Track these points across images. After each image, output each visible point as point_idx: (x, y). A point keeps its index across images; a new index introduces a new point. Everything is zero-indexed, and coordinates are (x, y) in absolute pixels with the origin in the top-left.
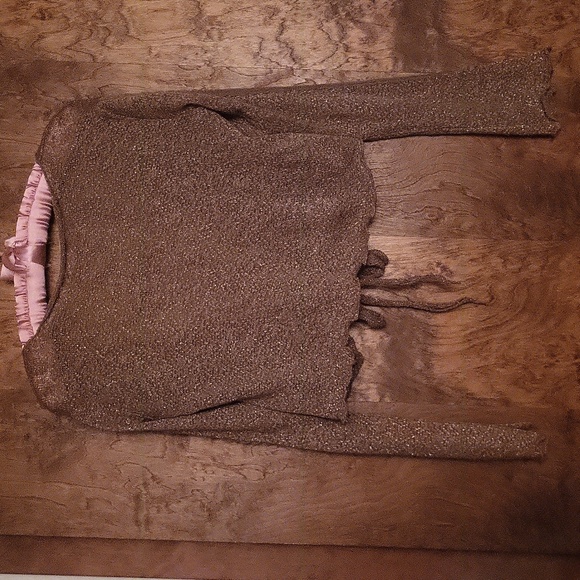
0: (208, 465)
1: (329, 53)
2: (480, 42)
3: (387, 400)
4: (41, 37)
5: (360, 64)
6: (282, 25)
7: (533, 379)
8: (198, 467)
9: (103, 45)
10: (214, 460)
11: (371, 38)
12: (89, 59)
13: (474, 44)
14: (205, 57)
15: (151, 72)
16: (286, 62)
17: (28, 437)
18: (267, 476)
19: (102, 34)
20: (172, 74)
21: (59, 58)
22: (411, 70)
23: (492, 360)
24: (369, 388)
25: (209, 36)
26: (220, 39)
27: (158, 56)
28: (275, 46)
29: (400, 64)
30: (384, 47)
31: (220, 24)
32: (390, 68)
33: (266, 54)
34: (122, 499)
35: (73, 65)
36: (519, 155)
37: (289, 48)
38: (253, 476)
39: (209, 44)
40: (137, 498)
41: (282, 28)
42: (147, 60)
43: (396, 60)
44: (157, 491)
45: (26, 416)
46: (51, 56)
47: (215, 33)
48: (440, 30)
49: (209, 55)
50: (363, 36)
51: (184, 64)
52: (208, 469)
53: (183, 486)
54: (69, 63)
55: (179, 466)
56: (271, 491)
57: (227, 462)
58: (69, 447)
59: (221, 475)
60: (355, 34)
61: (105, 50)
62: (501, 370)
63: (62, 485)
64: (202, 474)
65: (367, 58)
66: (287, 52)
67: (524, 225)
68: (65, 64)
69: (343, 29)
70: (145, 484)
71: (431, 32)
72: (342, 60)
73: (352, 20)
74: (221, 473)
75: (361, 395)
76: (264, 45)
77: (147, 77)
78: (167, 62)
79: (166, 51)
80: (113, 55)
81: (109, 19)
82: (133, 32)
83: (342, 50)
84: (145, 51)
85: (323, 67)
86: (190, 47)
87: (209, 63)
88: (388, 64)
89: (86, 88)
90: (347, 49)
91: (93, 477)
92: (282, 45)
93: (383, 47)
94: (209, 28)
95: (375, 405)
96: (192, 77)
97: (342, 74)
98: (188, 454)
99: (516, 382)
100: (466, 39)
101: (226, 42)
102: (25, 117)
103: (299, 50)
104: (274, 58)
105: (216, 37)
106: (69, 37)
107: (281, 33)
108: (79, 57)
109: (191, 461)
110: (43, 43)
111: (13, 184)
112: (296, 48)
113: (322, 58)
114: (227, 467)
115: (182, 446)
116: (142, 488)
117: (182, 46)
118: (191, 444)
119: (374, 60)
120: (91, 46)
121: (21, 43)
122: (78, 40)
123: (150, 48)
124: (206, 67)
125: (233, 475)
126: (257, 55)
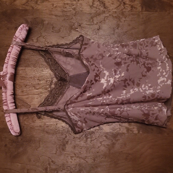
0: (73, 157)
1: (118, 5)
3: (141, 132)
4: (15, 1)
5: (129, 9)
8: (69, 158)
9: (36, 3)
10: (75, 155)
12: (31, 8)
14: (73, 7)
15: (53, 13)
16: (102, 9)
17: (6, 145)
18: (95, 161)
20: (61, 14)
21: (21, 8)
22: (148, 11)
24: (134, 128)
26: (78, 1)
27: (56, 7)
28: (98, 3)
29: (144, 9)
30: (138, 2)
33: (95, 6)
34: (41, 169)
35: (26, 10)
38: (90, 161)
39: (74, 3)
40: (46, 169)
42: (52, 9)
43: (142, 9)
44: (53, 167)
45: (6, 138)
46: (18, 7)
49: (74, 6)
51: (65, 10)
52: (73, 158)
53: (63, 164)
54: (24, 10)
55: (62, 157)
56: (97, 167)
57: (80, 156)
58: (21, 149)
59: (78, 161)
61: (37, 5)
63: (18, 164)
64: (71, 160)
65: (132, 7)
66: (102, 5)
68: (22, 10)
70: (49, 164)
72: (123, 8)
74: (78, 160)
75: (131, 130)
76: (94, 3)
77: (52, 14)
78: (59, 9)
79: (59, 5)
80: (39, 7)
83: (122, 4)
84: (51, 5)
85: (116, 10)
86: (67, 4)
87: (74, 9)
90: (124, 4)
91: (30, 161)
92: (101, 3)
95: (136, 134)
96: (68, 14)
97: (123, 13)
98: (65, 153)
102: (8, 29)
103: (107, 4)
104: (98, 7)
108: (28, 8)
109: (67, 155)
110: (15, 3)
113: (115, 7)
114: (80, 158)
115: (63, 150)
116: (48, 165)
117: (65, 4)
118: (66, 149)
119: (135, 8)
120: (32, 4)
121: (7, 3)
122: (27, 2)
123: (53, 4)
124: (73, 10)
125: (82, 161)
126: (91, 7)
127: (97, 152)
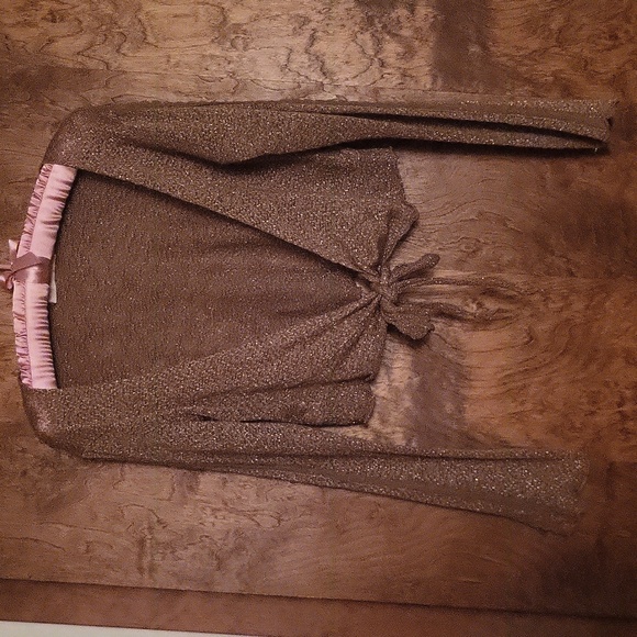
0: (219, 510)
1: (362, 68)
2: (526, 61)
4: (51, 41)
5: (395, 81)
6: (312, 36)
7: (573, 428)
8: (209, 512)
9: (118, 51)
10: (226, 504)
11: (409, 53)
12: (102, 67)
13: (520, 63)
14: (228, 68)
15: (169, 83)
16: (316, 76)
17: (25, 473)
18: (282, 523)
19: (117, 39)
20: (192, 86)
21: (70, 65)
22: (451, 90)
23: (529, 406)
24: (394, 432)
25: (233, 46)
26: (245, 49)
27: (177, 65)
28: (305, 58)
29: (440, 82)
30: (423, 62)
31: (245, 32)
32: (428, 86)
33: (293, 66)
34: (126, 543)
35: (85, 72)
36: (565, 184)
37: (319, 61)
38: (268, 522)
39: (233, 54)
40: (142, 542)
41: (313, 39)
42: (165, 70)
43: (435, 78)
44: (163, 536)
45: (24, 451)
46: (61, 62)
47: (240, 42)
48: (484, 47)
49: (231, 66)
50: (400, 50)
51: (205, 75)
52: (219, 514)
53: (191, 531)
54: (81, 71)
55: (188, 510)
56: (285, 540)
57: (240, 508)
58: (68, 487)
59: (232, 520)
60: (392, 48)
61: (120, 58)
62: (539, 417)
63: (60, 527)
64: (212, 519)
65: (404, 75)
66: (317, 65)
67: (569, 261)
68: (75, 71)
69: (378, 42)
70: (150, 529)
71: (474, 49)
72: (378, 76)
73: (389, 33)
76: (292, 56)
77: (165, 88)
78: (187, 72)
79: (186, 59)
80: (127, 64)
81: (125, 24)
82: (150, 39)
83: (376, 64)
84: (164, 60)
85: (356, 83)
86: (212, 57)
87: (233, 74)
88: (426, 81)
89: (97, 97)
90: (383, 64)
91: (94, 518)
92: (313, 58)
93: (422, 64)
94: (233, 36)
96: (214, 90)
97: (376, 91)
98: (198, 497)
99: (553, 430)
100: (512, 58)
101: (251, 53)
102: (31, 127)
103: (330, 64)
104: (303, 72)
105: (241, 47)
106: (81, 42)
107: (312, 44)
108: (91, 64)
109: (201, 505)
110: (53, 48)
111: (16, 200)
112: (327, 61)
113: (355, 73)
114: (239, 512)
115: (191, 488)
116: (146, 531)
117: (203, 56)
118: (201, 487)
119: (412, 77)
120: (106, 52)
121: (29, 47)
122: (91, 45)
123: (169, 57)
124: (228, 78)
125: (245, 521)
126: (284, 68)
127: (289, 498)
